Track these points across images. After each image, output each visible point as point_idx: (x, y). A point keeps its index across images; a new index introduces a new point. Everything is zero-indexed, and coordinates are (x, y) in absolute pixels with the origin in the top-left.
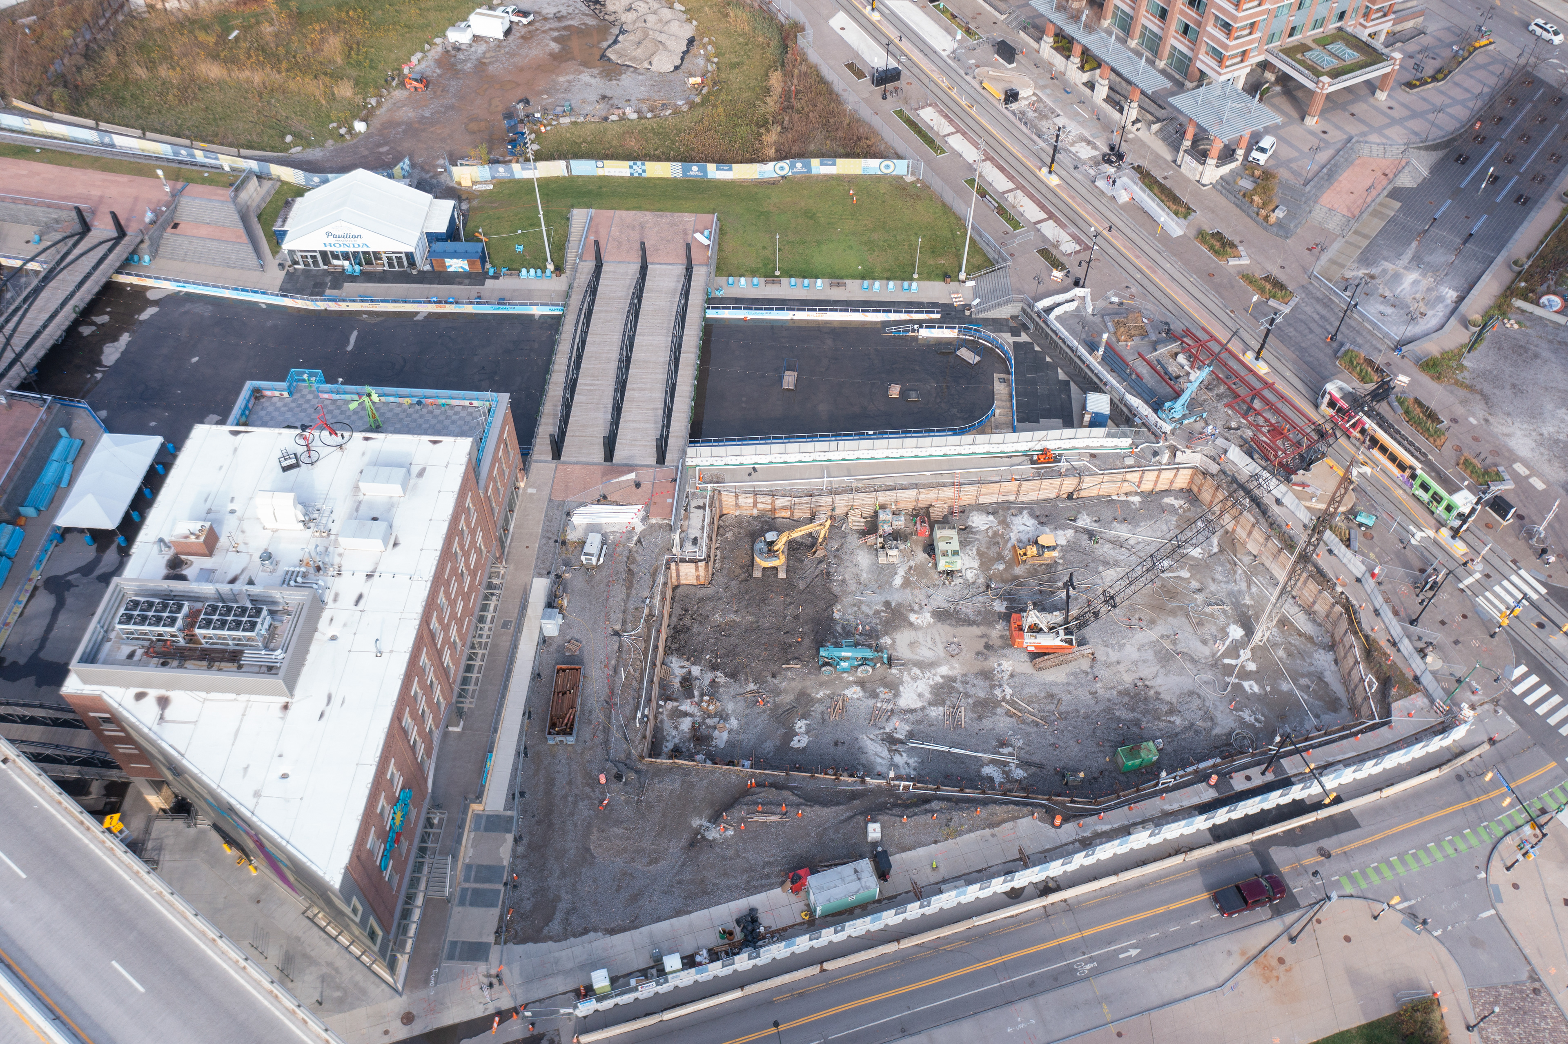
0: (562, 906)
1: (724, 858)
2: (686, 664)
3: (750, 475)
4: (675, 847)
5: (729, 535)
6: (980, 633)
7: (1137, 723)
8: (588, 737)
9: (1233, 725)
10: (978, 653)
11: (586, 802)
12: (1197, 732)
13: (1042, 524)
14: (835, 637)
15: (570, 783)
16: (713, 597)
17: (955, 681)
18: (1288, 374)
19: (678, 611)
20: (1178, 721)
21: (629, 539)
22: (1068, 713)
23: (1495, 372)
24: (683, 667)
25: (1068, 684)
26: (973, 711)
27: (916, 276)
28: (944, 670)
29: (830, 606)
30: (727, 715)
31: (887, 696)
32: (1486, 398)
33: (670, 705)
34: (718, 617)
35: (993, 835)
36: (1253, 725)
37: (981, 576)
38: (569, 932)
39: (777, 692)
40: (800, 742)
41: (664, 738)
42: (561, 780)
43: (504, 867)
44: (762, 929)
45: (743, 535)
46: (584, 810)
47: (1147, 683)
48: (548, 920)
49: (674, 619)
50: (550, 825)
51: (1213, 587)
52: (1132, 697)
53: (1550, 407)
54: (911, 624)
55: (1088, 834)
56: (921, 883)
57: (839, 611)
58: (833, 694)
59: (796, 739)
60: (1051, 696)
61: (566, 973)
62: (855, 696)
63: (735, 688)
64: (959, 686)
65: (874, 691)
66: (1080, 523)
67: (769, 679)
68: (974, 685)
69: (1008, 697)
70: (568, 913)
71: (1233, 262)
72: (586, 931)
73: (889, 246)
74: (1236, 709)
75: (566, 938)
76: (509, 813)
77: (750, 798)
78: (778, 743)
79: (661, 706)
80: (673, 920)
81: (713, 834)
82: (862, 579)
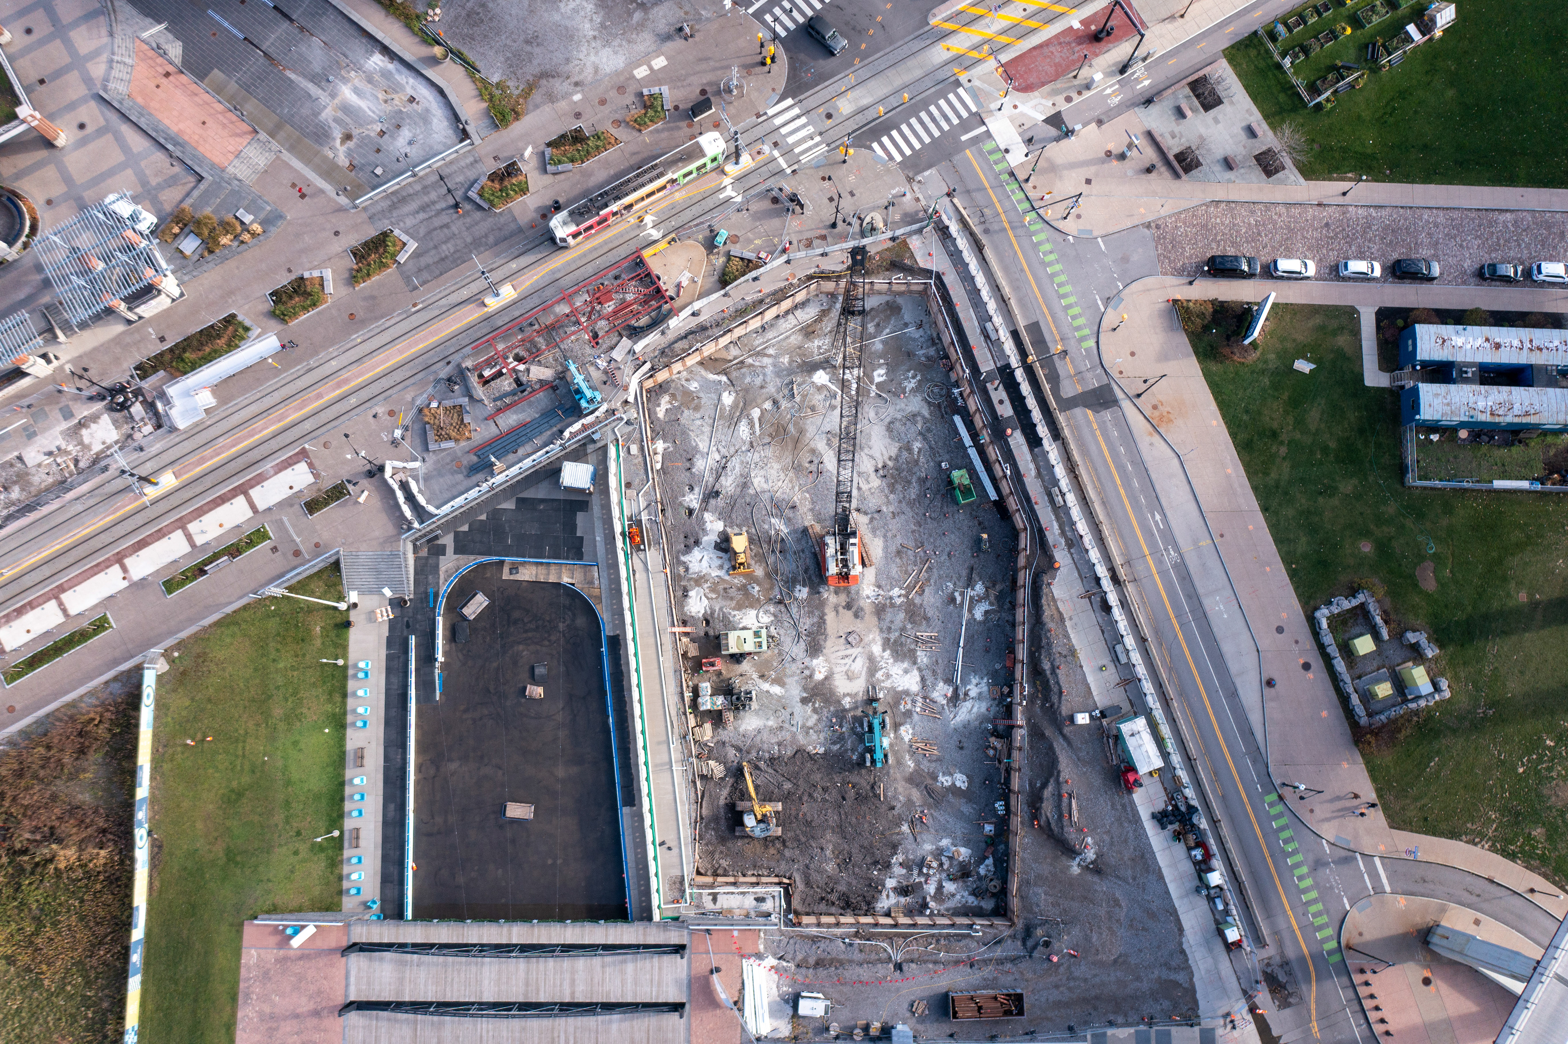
0: (1165, 974)
1: (1112, 844)
2: (884, 894)
3: (669, 849)
4: (1101, 886)
5: (724, 863)
6: (833, 614)
7: (922, 481)
8: (1010, 978)
9: (919, 398)
10: (856, 616)
11: (1073, 969)
12: (929, 430)
13: (697, 543)
14: (846, 751)
15: (1057, 987)
16: (804, 873)
17: (889, 640)
18: (514, 265)
19: (823, 907)
20: (917, 445)
21: (786, 970)
22: (916, 540)
23: (509, 55)
24: (888, 896)
25: (885, 536)
26: (920, 624)
27: (341, 662)
28: (877, 649)
29: (811, 757)
30: (937, 849)
31: (909, 702)
32: (545, 75)
33: (932, 904)
34: (830, 867)
35: (1071, 619)
36: (919, 381)
37: (766, 607)
38: (1186, 967)
39: (910, 802)
40: (960, 781)
41: (964, 906)
42: (1055, 995)
43: (1136, 1031)
44: (1170, 808)
45: (723, 848)
46: (1082, 970)
47: (880, 466)
48: (1176, 984)
49: (833, 910)
50: (1097, 998)
51: (771, 389)
52: (896, 481)
53: (557, 17)
54: (826, 678)
55: (1063, 541)
56: (1118, 680)
57: (815, 748)
58: (909, 752)
59: (958, 784)
60: (899, 553)
61: (1216, 963)
62: (911, 731)
63: (909, 843)
64: (893, 636)
65: (904, 714)
66: (695, 505)
67: (896, 812)
68: (892, 622)
69: (903, 592)
70: (1170, 969)
71: (329, 288)
72: (1183, 952)
73: (295, 693)
74: (904, 393)
75: (1190, 967)
76: (1089, 1037)
77: (1053, 825)
78: (964, 800)
79: (932, 912)
80: (1167, 881)
81: (1091, 855)
82: (775, 726)
